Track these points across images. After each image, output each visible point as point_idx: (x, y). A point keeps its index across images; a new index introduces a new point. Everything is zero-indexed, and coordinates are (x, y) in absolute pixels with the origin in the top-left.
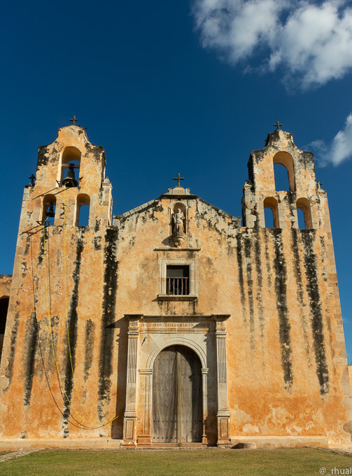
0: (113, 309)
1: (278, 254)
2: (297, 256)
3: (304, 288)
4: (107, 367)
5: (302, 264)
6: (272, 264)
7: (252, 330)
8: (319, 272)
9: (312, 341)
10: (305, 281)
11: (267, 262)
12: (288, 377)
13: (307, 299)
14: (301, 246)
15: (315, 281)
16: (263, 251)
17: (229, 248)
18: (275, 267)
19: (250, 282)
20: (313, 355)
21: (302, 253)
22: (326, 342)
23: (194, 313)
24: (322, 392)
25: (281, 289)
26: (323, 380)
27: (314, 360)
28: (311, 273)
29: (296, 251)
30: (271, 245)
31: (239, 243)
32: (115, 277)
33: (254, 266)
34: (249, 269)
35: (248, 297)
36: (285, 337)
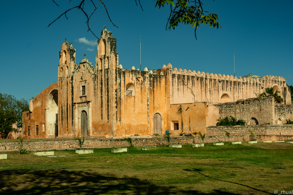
0: (73, 101)
1: (102, 79)
2: (105, 79)
3: (106, 89)
4: (73, 117)
5: (106, 81)
6: (100, 82)
7: (96, 105)
8: (109, 83)
9: (107, 107)
11: (99, 82)
12: (102, 118)
13: (106, 93)
14: (106, 74)
15: (108, 87)
16: (98, 78)
17: (92, 79)
18: (101, 83)
19: (96, 89)
20: (107, 111)
21: (106, 77)
22: (109, 107)
23: (86, 101)
24: (108, 122)
25: (102, 91)
26: (108, 119)
27: (107, 113)
28: (108, 84)
29: (105, 77)
30: (100, 75)
31: (94, 77)
32: (73, 92)
33: (97, 84)
34: (96, 85)
35: (95, 94)
36: (102, 107)
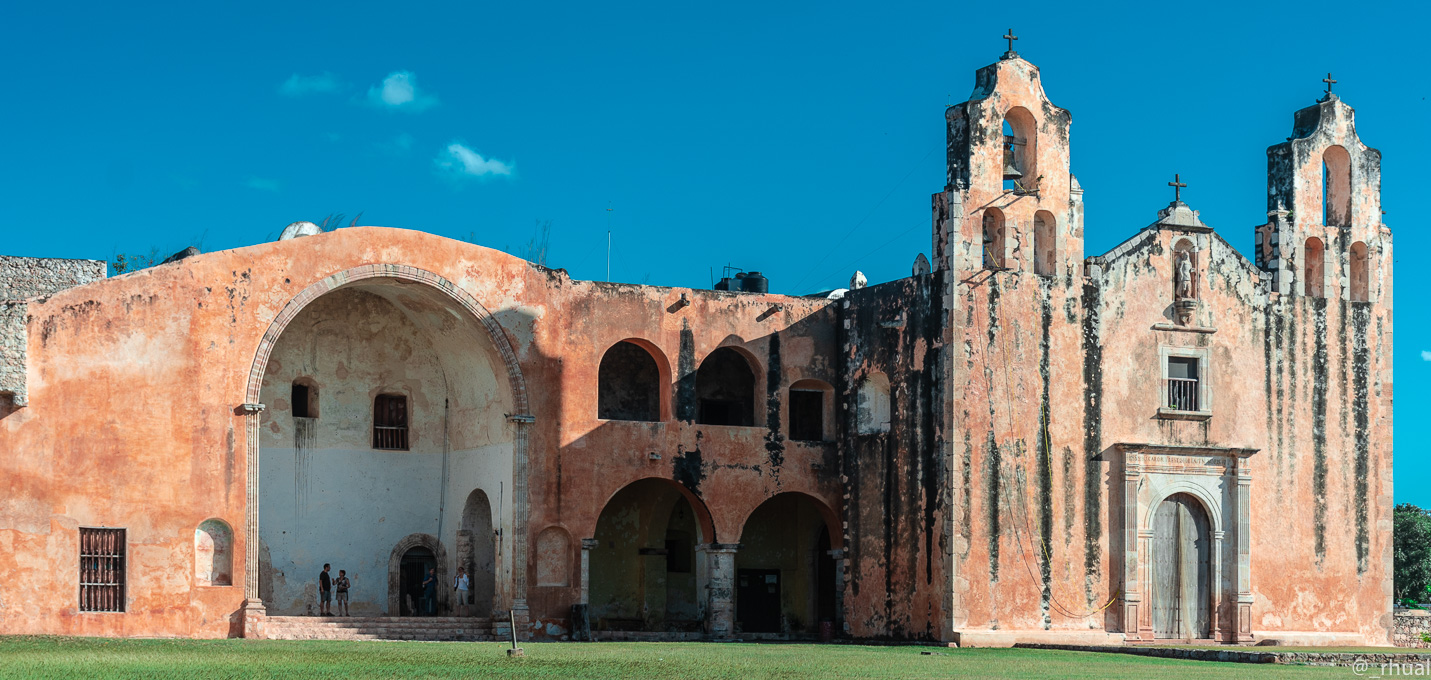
0: (1097, 430)
1: (1320, 346)
2: (1344, 350)
3: (1350, 406)
4: (1094, 525)
5: (1350, 364)
6: (1310, 363)
7: (1279, 473)
8: (1370, 379)
9: (1353, 492)
10: (1351, 395)
11: (1305, 359)
12: (1320, 547)
13: (1352, 425)
14: (1351, 332)
15: (1364, 396)
16: (1299, 338)
17: (1254, 331)
18: (1314, 368)
19: (1280, 393)
20: (1352, 514)
21: (1351, 346)
22: (1370, 495)
23: (1206, 442)
24: (1360, 570)
25: (1320, 407)
26: (1361, 553)
27: (1353, 522)
28: (1361, 382)
29: (1343, 341)
30: (1311, 328)
31: (1267, 322)
32: (1099, 375)
33: (1286, 365)
34: (1280, 370)
35: (1276, 418)
36: (1320, 486)
